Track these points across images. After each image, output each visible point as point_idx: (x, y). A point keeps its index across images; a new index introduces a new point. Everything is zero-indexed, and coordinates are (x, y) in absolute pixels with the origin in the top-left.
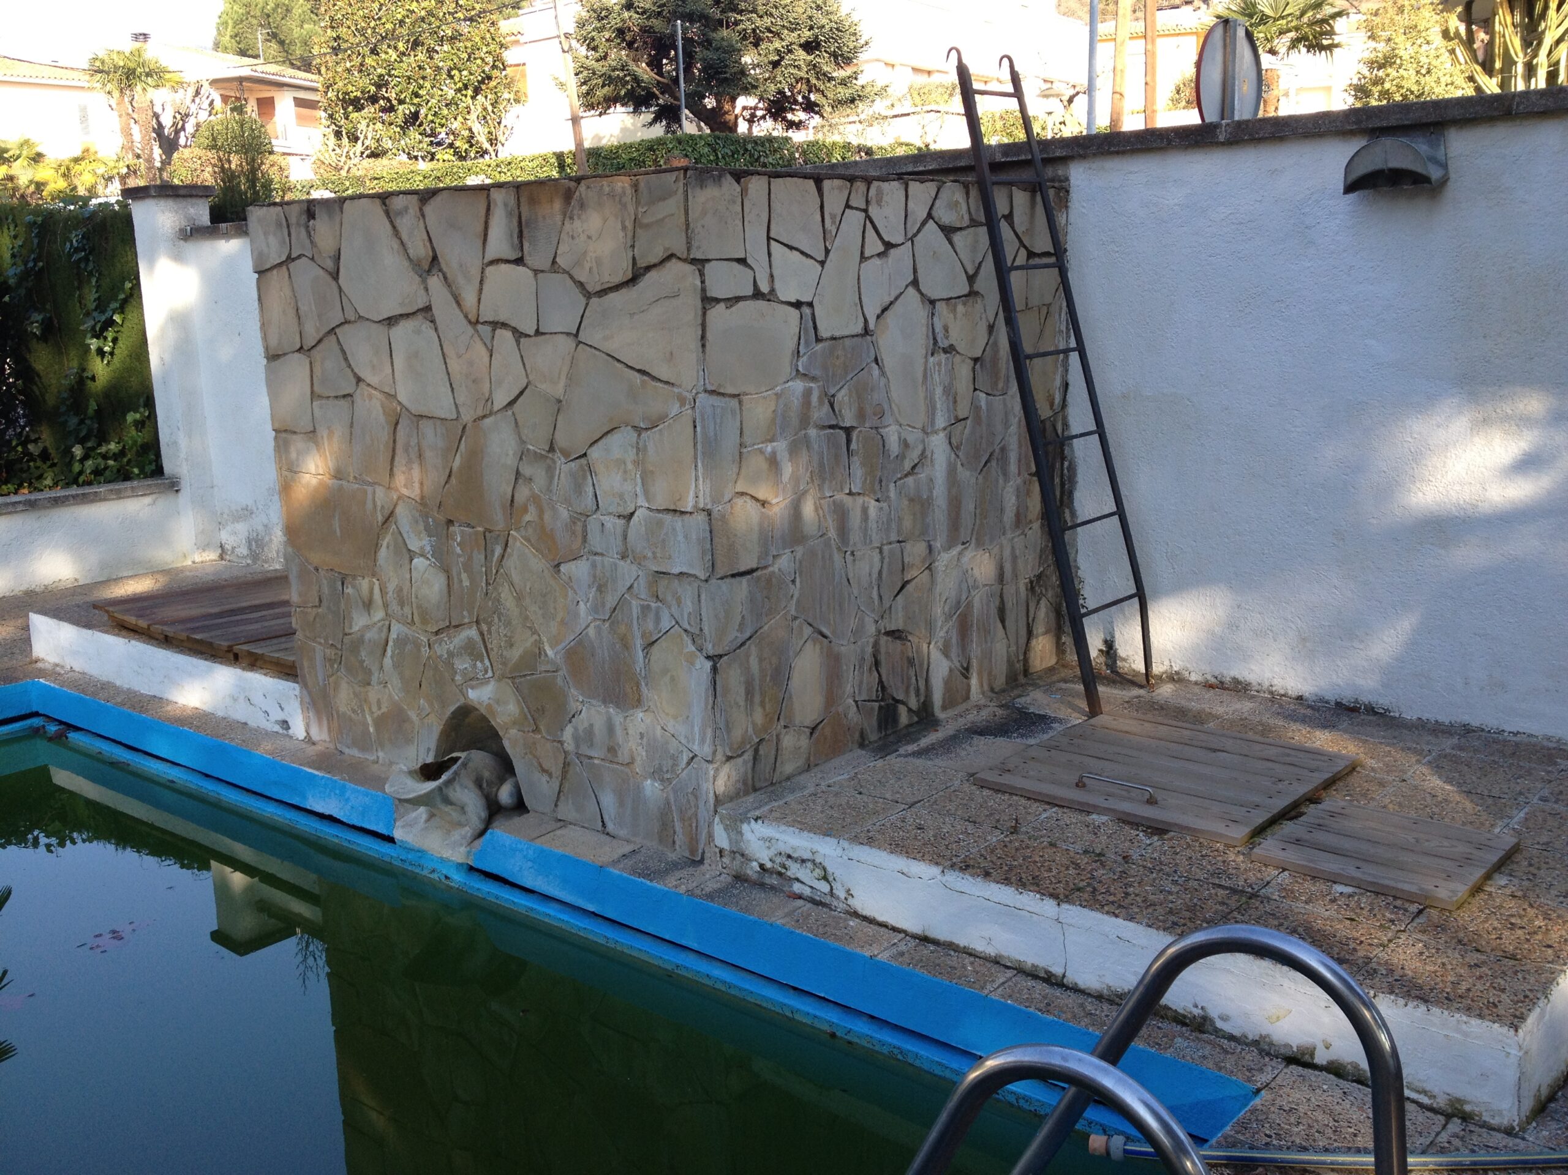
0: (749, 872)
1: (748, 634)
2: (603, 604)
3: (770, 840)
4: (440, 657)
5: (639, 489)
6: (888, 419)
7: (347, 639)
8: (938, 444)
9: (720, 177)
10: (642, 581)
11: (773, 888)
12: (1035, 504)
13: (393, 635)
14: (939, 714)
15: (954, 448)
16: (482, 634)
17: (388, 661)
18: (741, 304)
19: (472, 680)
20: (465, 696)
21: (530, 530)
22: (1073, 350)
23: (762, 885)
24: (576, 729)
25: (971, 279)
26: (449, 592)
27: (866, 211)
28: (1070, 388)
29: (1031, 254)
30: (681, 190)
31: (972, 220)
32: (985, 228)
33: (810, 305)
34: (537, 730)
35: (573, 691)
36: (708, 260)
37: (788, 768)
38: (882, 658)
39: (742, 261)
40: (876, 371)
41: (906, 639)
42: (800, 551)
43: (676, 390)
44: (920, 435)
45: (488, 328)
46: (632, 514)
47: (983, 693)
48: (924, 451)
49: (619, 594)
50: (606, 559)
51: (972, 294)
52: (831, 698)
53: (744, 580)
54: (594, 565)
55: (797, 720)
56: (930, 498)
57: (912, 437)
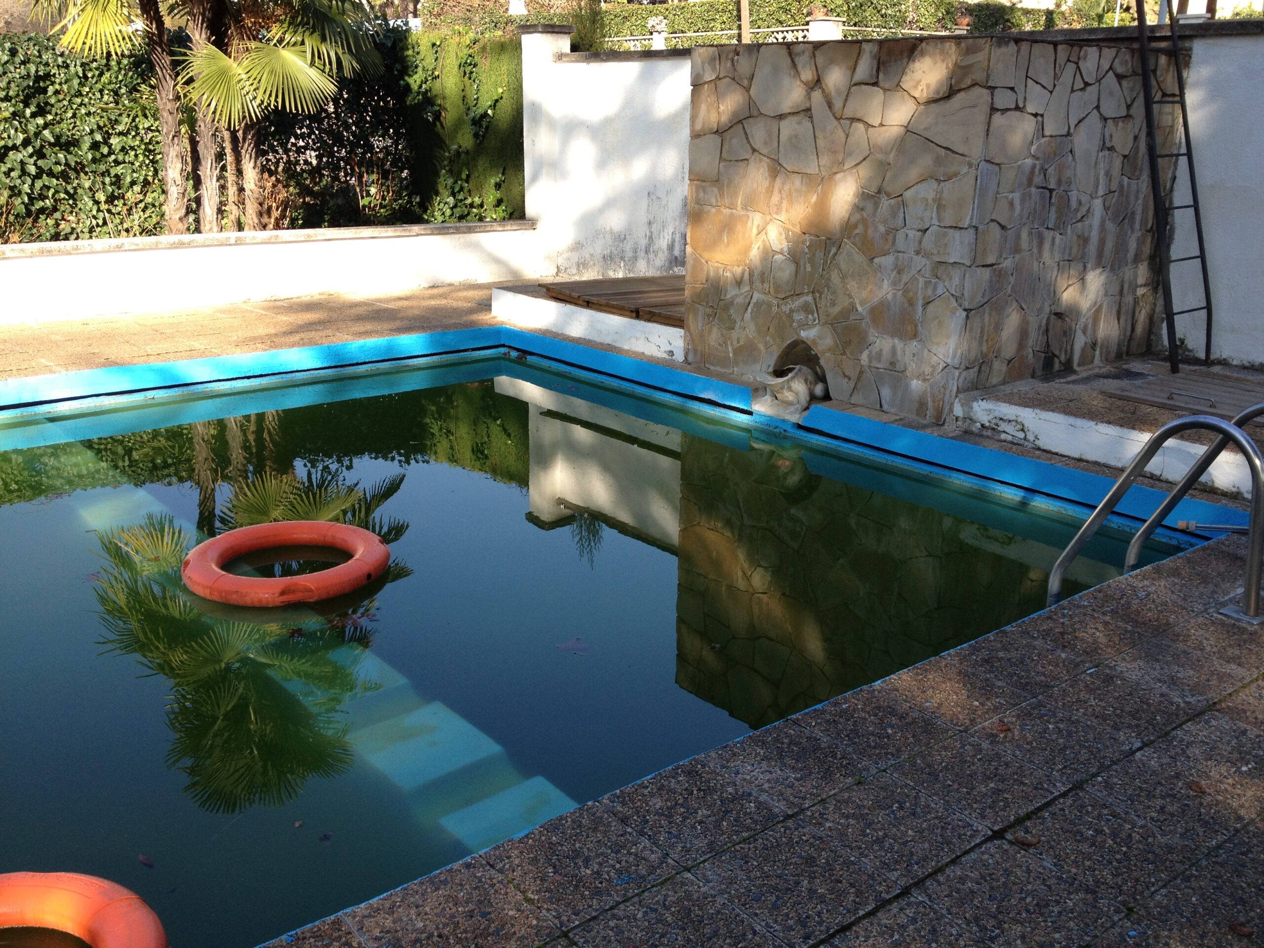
0: (974, 429)
1: (986, 300)
2: (900, 280)
3: (990, 410)
4: (785, 312)
5: (934, 215)
6: (1073, 187)
7: (721, 303)
8: (1098, 204)
9: (1009, 41)
10: (928, 268)
11: (988, 437)
12: (1147, 250)
13: (754, 300)
14: (1075, 367)
15: (1106, 208)
16: (815, 299)
17: (748, 315)
18: (1009, 113)
19: (804, 325)
20: (799, 335)
21: (857, 239)
22: (1183, 155)
23: (981, 436)
24: (871, 352)
25: (1129, 107)
26: (796, 274)
27: (1077, 63)
28: (1177, 180)
29: (1164, 95)
30: (988, 48)
31: (1134, 71)
32: (1141, 77)
33: (1042, 116)
34: (844, 354)
35: (872, 330)
36: (997, 87)
37: (994, 380)
38: (1051, 327)
39: (1012, 89)
40: (1070, 158)
41: (1064, 319)
42: (1017, 256)
43: (967, 159)
44: (1089, 198)
45: (848, 122)
46: (927, 229)
47: (1101, 361)
48: (1089, 208)
49: (912, 274)
50: (906, 255)
51: (1128, 116)
52: (1021, 346)
53: (988, 269)
54: (897, 258)
55: (1003, 354)
56: (1089, 236)
57: (1084, 199)
